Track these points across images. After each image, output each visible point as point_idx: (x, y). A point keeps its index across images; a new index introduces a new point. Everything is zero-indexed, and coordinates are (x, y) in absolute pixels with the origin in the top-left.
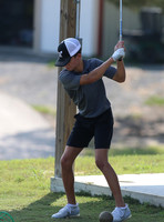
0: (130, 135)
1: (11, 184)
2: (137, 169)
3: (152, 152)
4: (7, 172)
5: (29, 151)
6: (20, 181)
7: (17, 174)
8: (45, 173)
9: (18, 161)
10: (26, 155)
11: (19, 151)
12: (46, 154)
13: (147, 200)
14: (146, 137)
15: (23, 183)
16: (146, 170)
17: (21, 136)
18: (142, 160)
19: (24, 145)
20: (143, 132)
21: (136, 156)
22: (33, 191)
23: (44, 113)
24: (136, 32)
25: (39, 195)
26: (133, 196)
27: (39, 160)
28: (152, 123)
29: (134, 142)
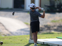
0: (47, 29)
1: (19, 41)
2: (49, 37)
3: (53, 33)
4: (18, 38)
5: (24, 33)
6: (21, 40)
7: (21, 39)
8: (27, 38)
9: (21, 36)
10: (23, 34)
11: (21, 33)
12: (28, 34)
13: (52, 45)
14: (51, 30)
15: (22, 41)
16: (51, 38)
17: (22, 30)
18: (50, 35)
19: (22, 32)
20: (51, 29)
21: (49, 34)
22: (24, 43)
23: (27, 24)
24: (49, 5)
25: (26, 44)
26: (48, 44)
27: (26, 35)
28: (53, 27)
29: (48, 31)
